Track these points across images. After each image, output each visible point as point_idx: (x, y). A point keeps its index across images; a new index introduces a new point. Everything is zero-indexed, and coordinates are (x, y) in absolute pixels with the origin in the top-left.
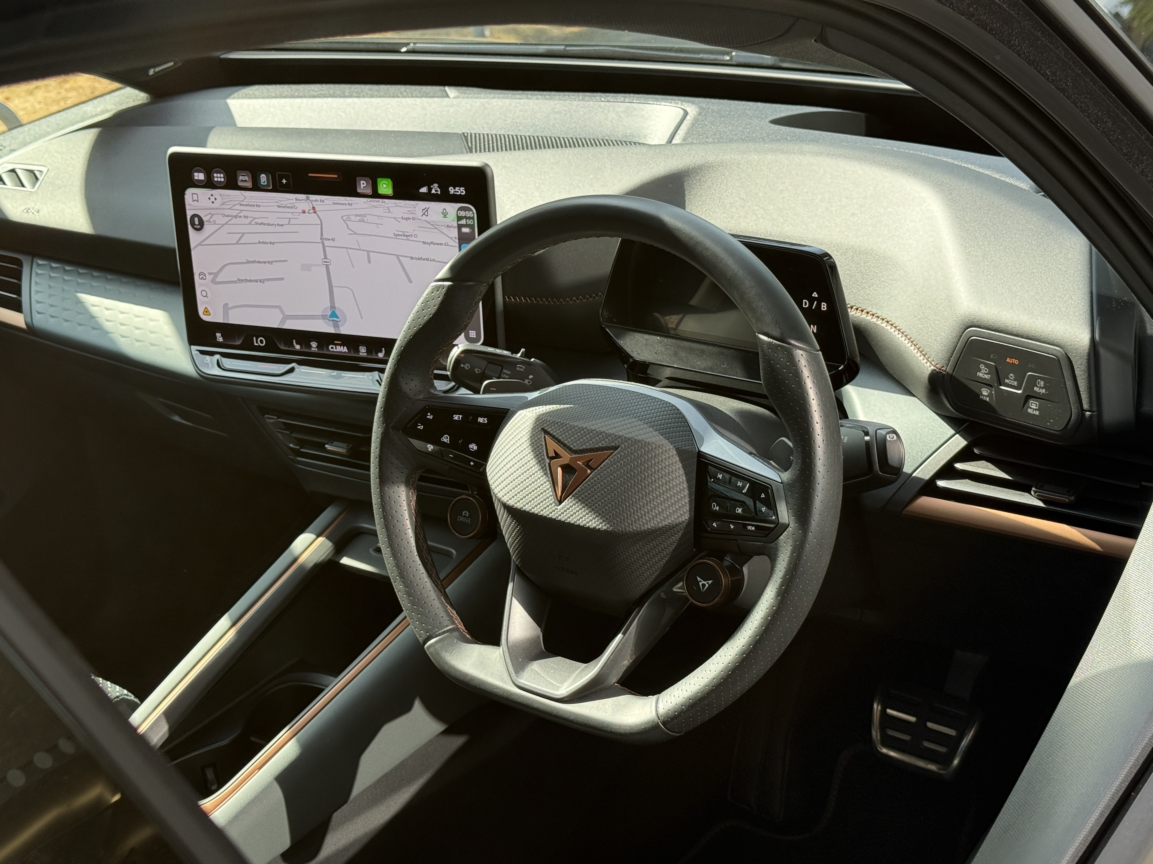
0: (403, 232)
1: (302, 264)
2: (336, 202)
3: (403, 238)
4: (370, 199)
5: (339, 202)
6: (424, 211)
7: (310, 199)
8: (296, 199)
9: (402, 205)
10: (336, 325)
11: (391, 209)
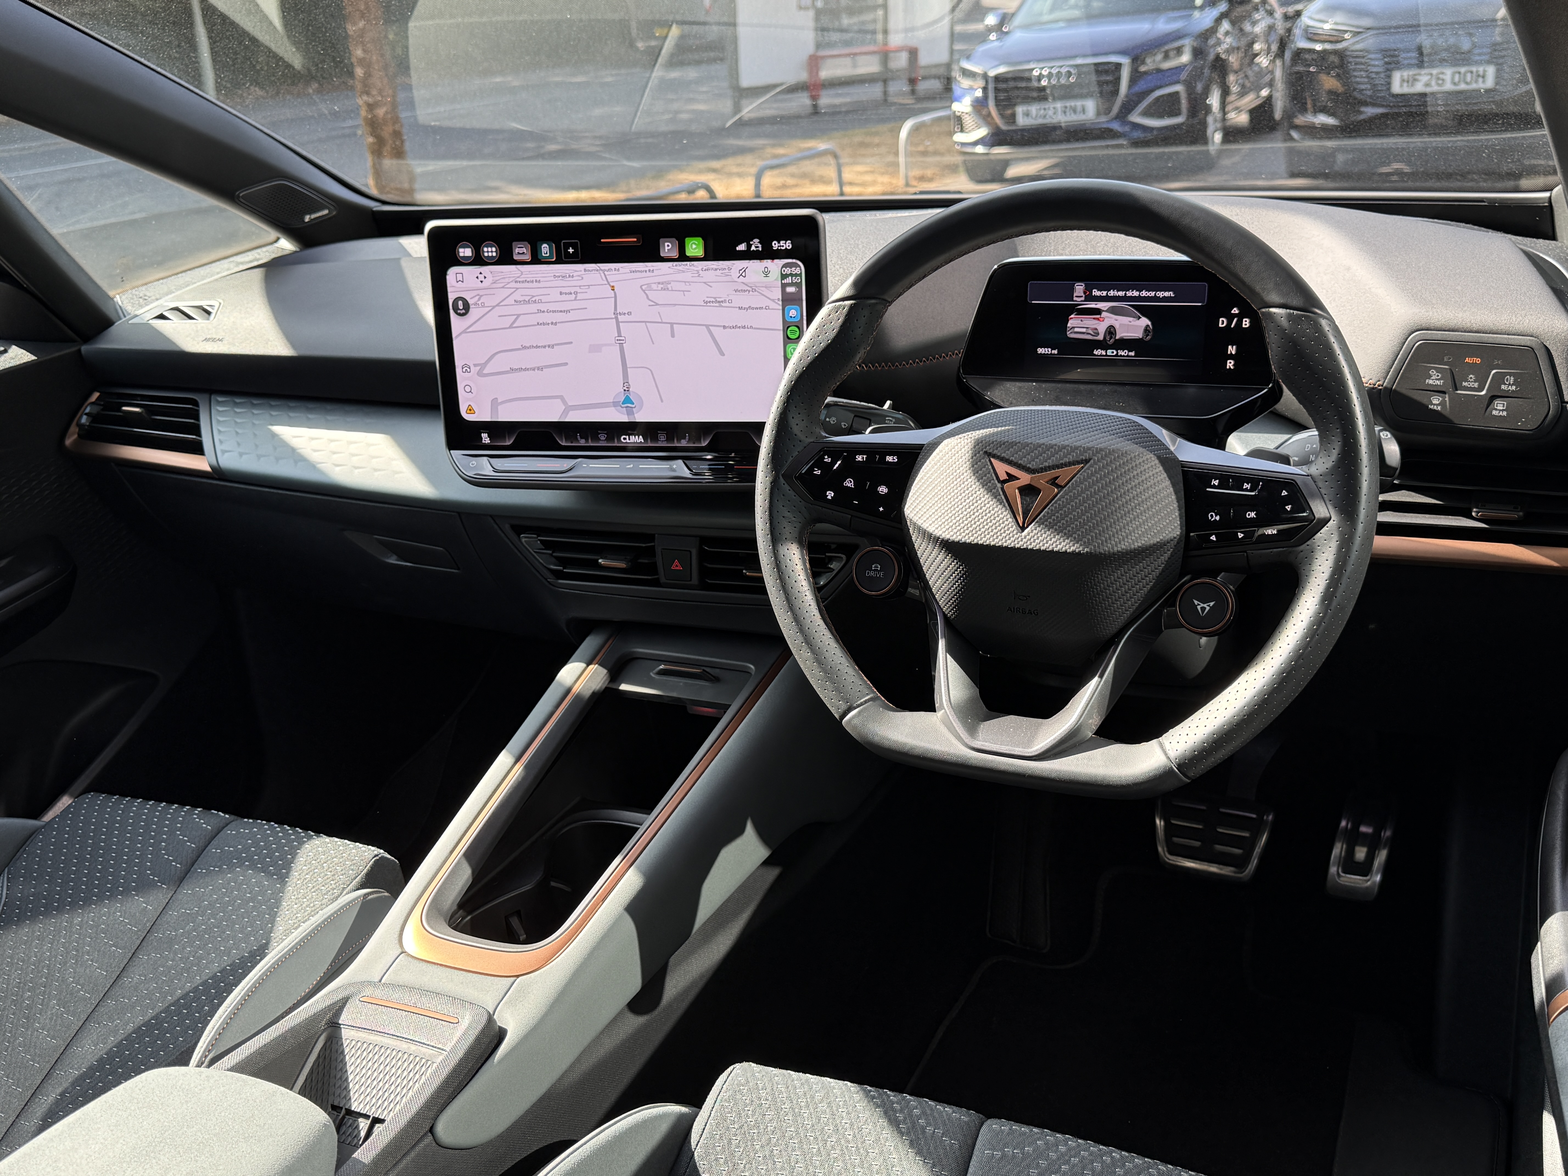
0: (715, 298)
1: (590, 345)
2: (634, 269)
3: (714, 304)
4: (675, 263)
5: (637, 269)
6: (741, 272)
7: (603, 268)
8: (585, 270)
9: (715, 267)
10: (630, 411)
11: (701, 272)
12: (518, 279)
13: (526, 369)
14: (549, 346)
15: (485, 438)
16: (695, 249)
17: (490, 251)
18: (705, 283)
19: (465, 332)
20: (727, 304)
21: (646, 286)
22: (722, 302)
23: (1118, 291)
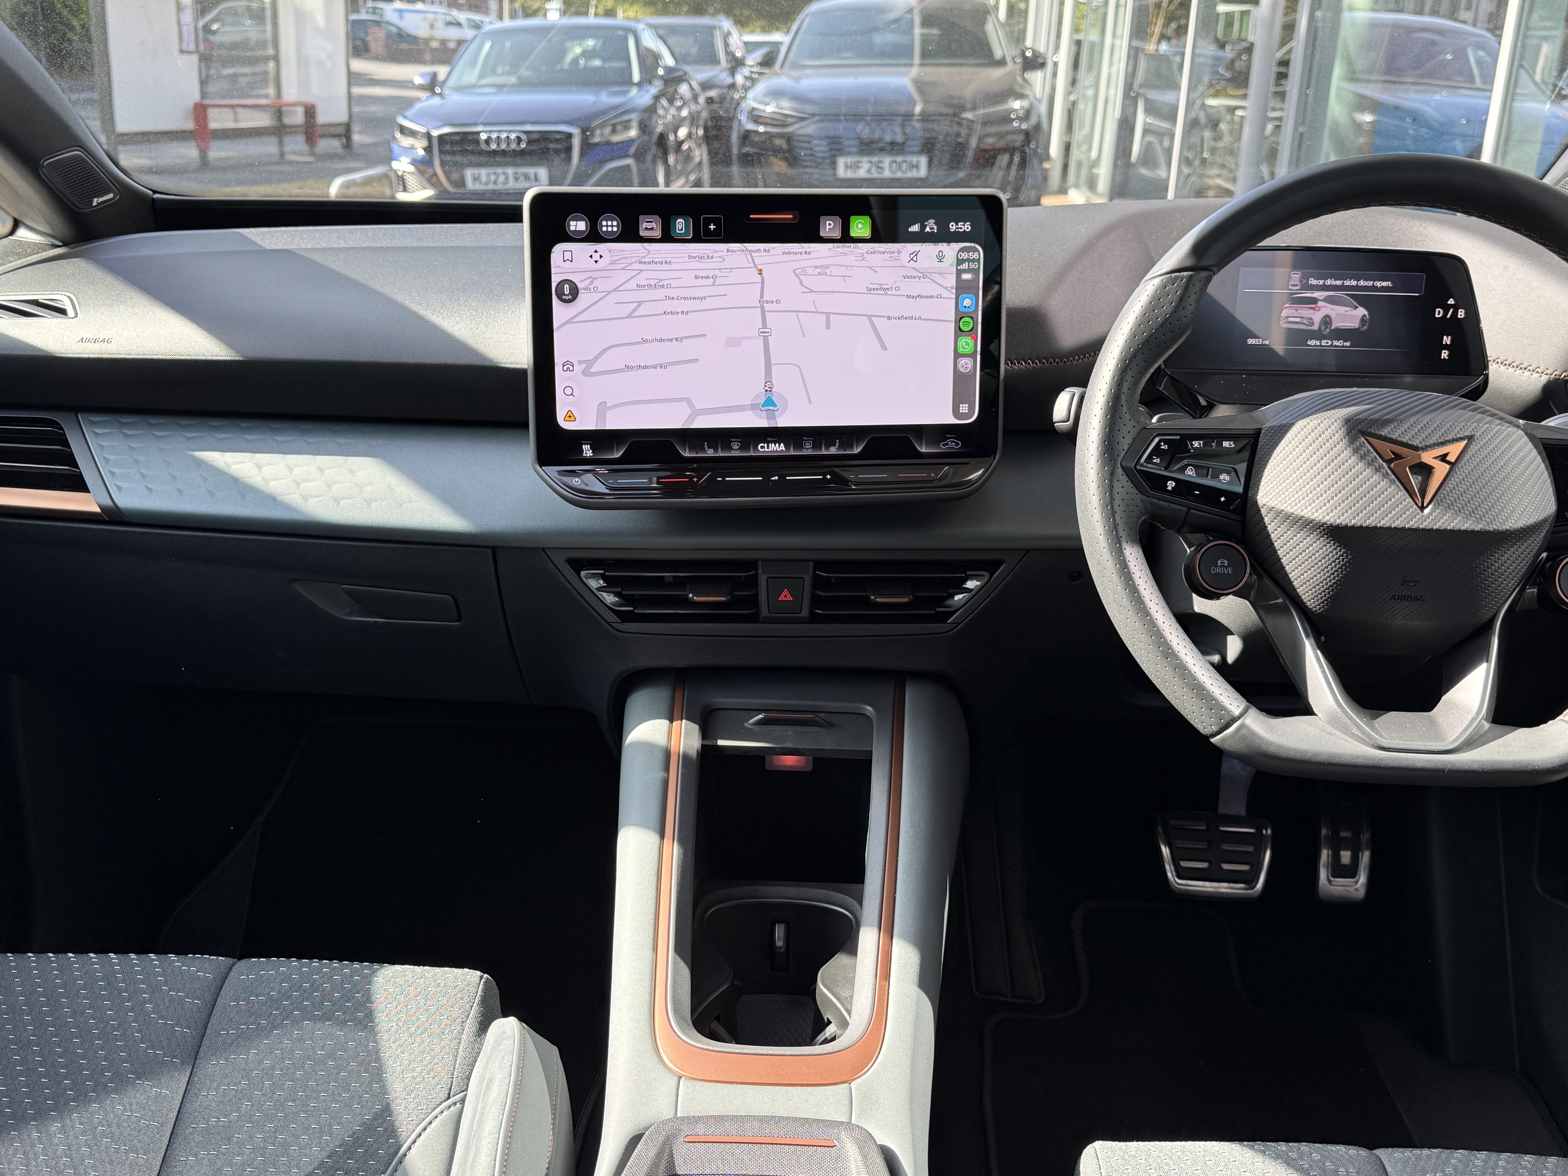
0: (880, 285)
1: (728, 338)
2: (787, 251)
3: (879, 292)
4: (836, 245)
5: (791, 251)
6: (912, 256)
7: (750, 249)
8: (728, 251)
9: (882, 249)
10: (771, 416)
11: (866, 255)
12: (644, 260)
13: (646, 367)
14: (677, 339)
15: (587, 451)
16: (861, 229)
17: (610, 225)
18: (870, 267)
19: (569, 321)
20: (894, 292)
21: (800, 270)
22: (888, 289)
23: (1335, 280)
